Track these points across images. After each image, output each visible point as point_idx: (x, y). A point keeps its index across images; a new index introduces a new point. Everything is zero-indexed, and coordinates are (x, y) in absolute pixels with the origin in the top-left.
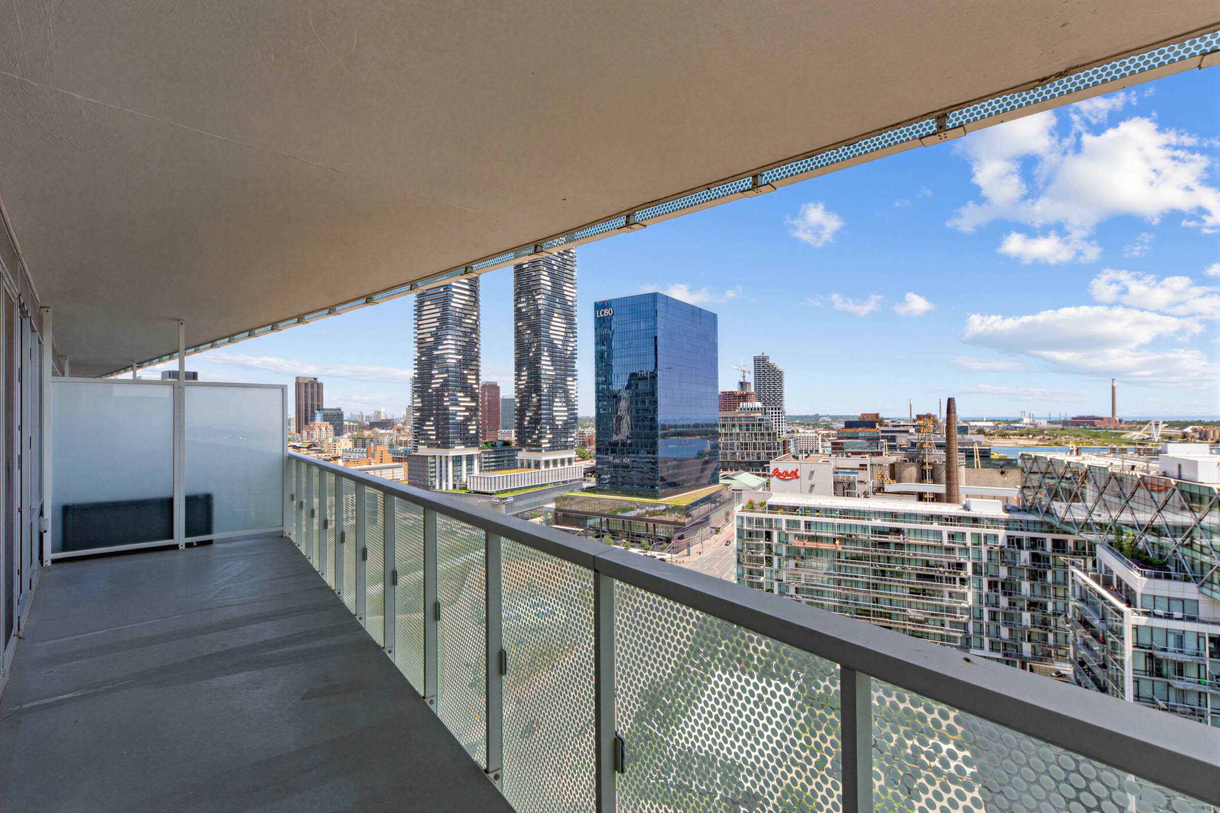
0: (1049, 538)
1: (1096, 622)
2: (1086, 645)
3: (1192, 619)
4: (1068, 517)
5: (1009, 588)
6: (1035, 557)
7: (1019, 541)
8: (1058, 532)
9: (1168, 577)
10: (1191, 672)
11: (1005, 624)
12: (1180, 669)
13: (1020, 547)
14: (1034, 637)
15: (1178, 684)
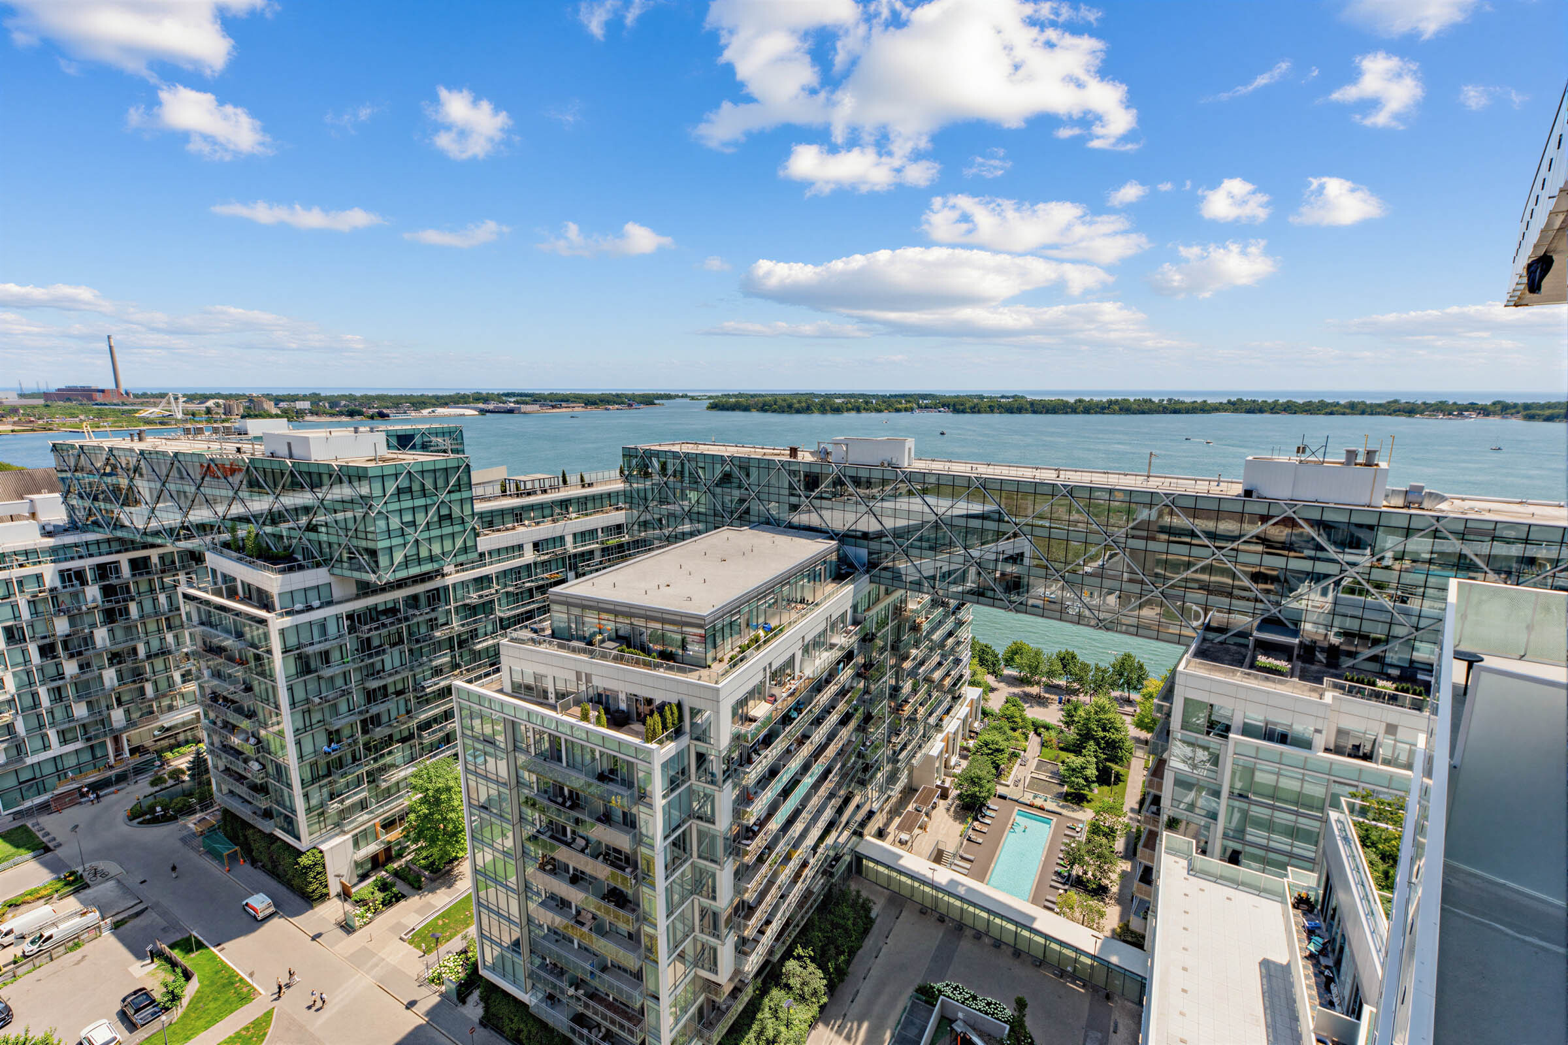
0: (124, 559)
1: (229, 642)
2: (217, 674)
3: (330, 603)
4: (154, 524)
5: (78, 645)
6: (108, 591)
7: (80, 575)
8: (135, 549)
9: (301, 568)
10: (335, 656)
11: (79, 698)
12: (325, 656)
13: (84, 582)
14: (124, 698)
15: (327, 673)
